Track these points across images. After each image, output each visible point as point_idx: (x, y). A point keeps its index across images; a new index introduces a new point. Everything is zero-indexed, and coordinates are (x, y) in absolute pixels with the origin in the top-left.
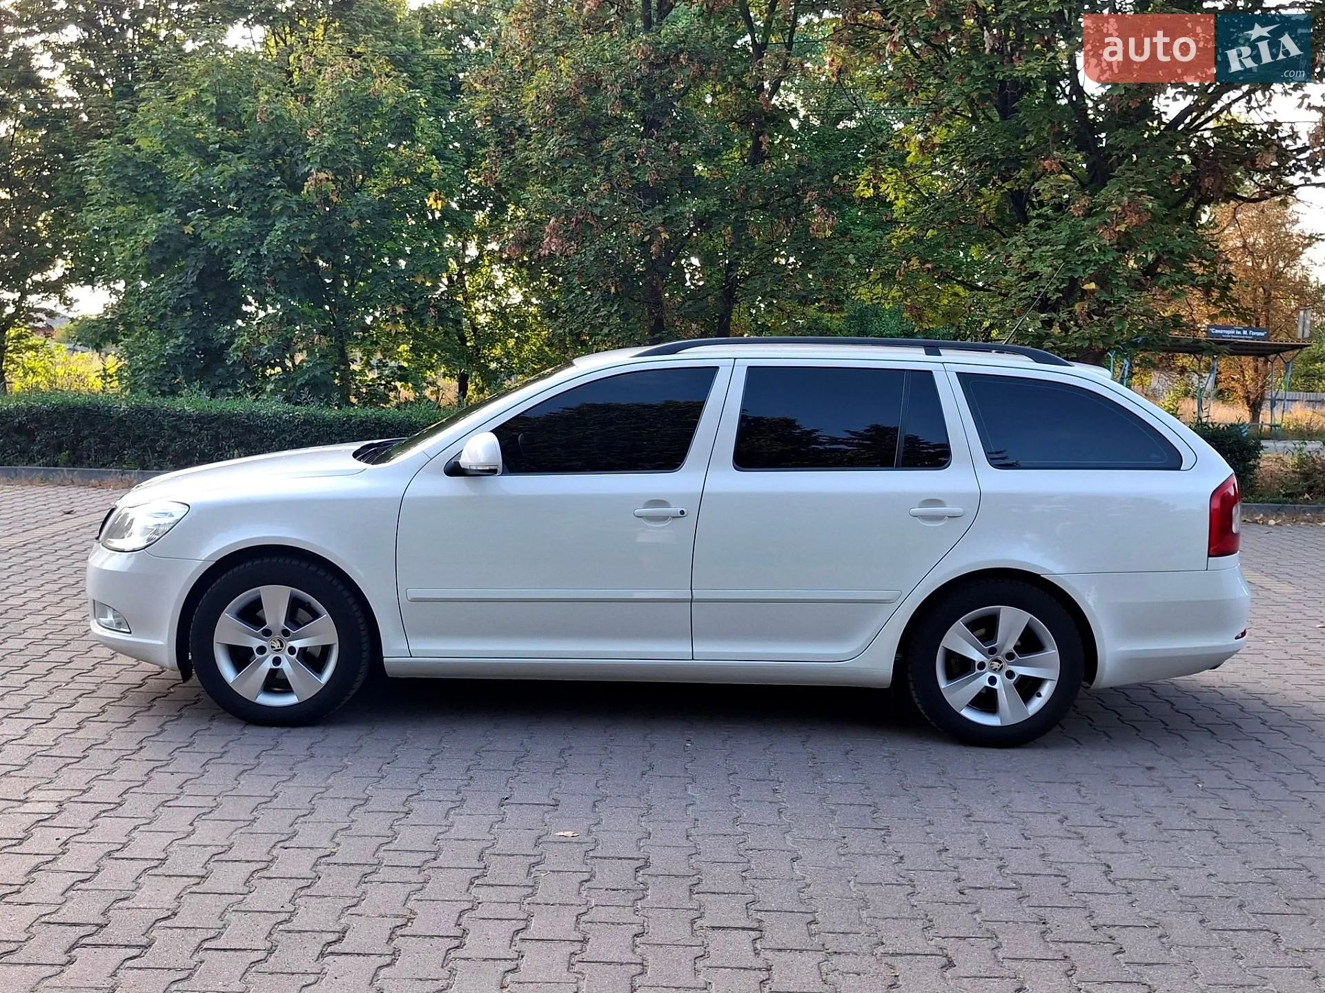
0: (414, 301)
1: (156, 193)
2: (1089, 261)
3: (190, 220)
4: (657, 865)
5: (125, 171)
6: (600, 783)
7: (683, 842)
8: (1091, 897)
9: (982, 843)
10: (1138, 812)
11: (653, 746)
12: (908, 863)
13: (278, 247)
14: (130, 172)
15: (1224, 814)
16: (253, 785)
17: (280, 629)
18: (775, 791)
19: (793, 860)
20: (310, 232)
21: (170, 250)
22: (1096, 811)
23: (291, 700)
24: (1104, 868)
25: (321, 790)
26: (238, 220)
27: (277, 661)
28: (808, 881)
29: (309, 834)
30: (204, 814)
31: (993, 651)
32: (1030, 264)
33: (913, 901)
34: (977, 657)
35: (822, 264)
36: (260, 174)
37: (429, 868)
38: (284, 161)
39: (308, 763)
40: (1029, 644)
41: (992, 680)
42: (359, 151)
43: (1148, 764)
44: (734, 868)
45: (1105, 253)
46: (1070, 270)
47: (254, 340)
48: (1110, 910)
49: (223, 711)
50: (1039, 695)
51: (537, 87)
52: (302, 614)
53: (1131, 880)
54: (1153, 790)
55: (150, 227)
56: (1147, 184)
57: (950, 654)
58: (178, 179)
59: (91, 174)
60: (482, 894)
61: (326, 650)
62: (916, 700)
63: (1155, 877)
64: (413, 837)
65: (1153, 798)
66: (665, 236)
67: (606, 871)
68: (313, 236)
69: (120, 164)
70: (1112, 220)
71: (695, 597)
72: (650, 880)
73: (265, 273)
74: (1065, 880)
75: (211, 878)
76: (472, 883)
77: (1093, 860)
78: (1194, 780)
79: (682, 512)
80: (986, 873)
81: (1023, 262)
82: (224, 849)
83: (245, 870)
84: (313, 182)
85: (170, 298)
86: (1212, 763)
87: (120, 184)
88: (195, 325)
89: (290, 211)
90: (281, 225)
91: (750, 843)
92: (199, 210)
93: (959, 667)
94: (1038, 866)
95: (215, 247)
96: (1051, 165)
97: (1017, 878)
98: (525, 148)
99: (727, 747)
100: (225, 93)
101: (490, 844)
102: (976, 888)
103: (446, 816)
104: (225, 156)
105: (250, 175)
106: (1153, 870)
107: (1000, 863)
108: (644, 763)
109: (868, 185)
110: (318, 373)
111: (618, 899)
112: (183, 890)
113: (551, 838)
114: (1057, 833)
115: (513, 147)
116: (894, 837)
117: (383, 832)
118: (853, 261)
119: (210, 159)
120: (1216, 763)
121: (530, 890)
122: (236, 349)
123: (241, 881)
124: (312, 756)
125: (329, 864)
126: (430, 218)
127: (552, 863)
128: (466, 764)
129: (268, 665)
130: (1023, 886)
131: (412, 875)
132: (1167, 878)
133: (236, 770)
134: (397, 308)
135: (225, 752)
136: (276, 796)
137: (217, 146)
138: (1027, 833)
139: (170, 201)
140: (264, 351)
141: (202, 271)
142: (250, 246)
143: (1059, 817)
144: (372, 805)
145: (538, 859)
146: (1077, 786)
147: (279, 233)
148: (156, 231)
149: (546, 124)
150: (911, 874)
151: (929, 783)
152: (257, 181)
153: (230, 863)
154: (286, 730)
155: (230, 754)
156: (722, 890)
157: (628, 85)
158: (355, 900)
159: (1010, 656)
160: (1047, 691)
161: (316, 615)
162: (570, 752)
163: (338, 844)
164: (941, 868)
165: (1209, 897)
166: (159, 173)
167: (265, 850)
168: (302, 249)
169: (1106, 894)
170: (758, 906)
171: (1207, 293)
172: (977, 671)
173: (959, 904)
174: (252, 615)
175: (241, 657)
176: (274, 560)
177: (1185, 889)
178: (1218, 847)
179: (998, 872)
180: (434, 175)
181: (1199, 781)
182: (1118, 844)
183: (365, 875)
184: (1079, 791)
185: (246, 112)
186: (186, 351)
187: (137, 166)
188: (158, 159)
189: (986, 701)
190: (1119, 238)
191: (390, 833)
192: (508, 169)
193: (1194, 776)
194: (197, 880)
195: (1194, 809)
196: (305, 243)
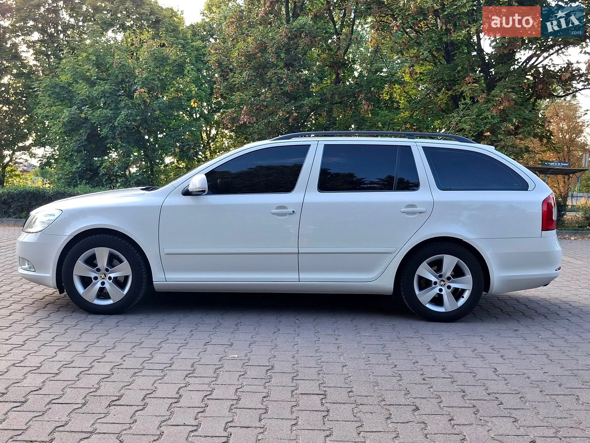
0: (184, 146)
1: (69, 100)
2: (487, 123)
3: (83, 110)
4: (277, 368)
5: (55, 90)
6: (254, 336)
7: (292, 360)
8: (487, 381)
9: (435, 360)
10: (510, 347)
11: (280, 322)
12: (398, 368)
13: (123, 122)
14: (57, 90)
15: (551, 348)
16: (87, 338)
17: (105, 268)
18: (337, 339)
19: (343, 366)
20: (137, 116)
21: (75, 125)
22: (490, 347)
23: (110, 302)
24: (493, 370)
25: (120, 339)
26: (105, 111)
27: (103, 283)
28: (350, 375)
29: (110, 357)
30: (62, 349)
31: (441, 276)
32: (460, 125)
33: (400, 383)
34: (433, 279)
35: (366, 127)
36: (115, 90)
37: (167, 370)
38: (126, 85)
39: (116, 329)
40: (458, 272)
41: (441, 290)
42: (159, 80)
43: (515, 329)
44: (314, 370)
45: (494, 119)
46: (478, 127)
47: (112, 164)
48: (496, 386)
49: (79, 308)
50: (463, 297)
51: (238, 49)
52: (115, 261)
53: (506, 374)
54: (517, 338)
55: (66, 114)
56: (513, 88)
57: (420, 278)
58: (78, 94)
59: (40, 91)
60: (191, 380)
61: (126, 278)
62: (405, 300)
63: (519, 373)
64: (161, 358)
65: (517, 342)
66: (295, 114)
67: (253, 371)
68: (138, 118)
69: (53, 87)
70: (497, 104)
71: (300, 251)
72: (273, 375)
73: (117, 134)
74: (474, 374)
75: (61, 374)
76: (187, 376)
77: (488, 366)
78: (538, 335)
79: (293, 212)
80: (437, 371)
81: (457, 124)
82: (69, 363)
83: (77, 371)
84: (139, 93)
85: (74, 146)
86: (546, 328)
87: (53, 96)
88: (86, 158)
89: (128, 106)
90: (124, 113)
91: (323, 360)
92: (87, 106)
93: (425, 284)
94: (461, 368)
95: (95, 123)
96: (469, 80)
97: (451, 373)
98: (233, 77)
99: (315, 322)
100: (100, 55)
101: (198, 360)
102: (431, 378)
103: (178, 350)
104: (99, 83)
105: (111, 91)
106: (517, 371)
107: (443, 367)
108: (275, 328)
109: (387, 94)
110: (140, 178)
111: (257, 382)
112: (47, 379)
113: (227, 358)
114: (471, 356)
115: (228, 77)
116: (392, 358)
117: (147, 356)
118: (380, 126)
119: (92, 84)
120: (548, 328)
121: (215, 379)
122: (104, 168)
123: (75, 375)
124: (118, 326)
125: (119, 369)
126: (195, 116)
127: (226, 367)
128: (190, 329)
129: (99, 285)
130: (454, 377)
131: (158, 373)
132: (524, 374)
133: (80, 332)
134: (176, 149)
135: (77, 325)
136: (98, 342)
137: (96, 78)
138: (457, 356)
139: (75, 103)
140: (116, 169)
141: (89, 134)
142: (110, 122)
143: (472, 349)
144: (143, 345)
145: (220, 366)
146: (481, 337)
147: (123, 116)
148: (68, 116)
149: (242, 66)
150: (400, 372)
151: (411, 336)
152: (114, 93)
153: (71, 368)
154: (107, 316)
155: (78, 325)
156: (308, 379)
157: (279, 48)
158: (129, 383)
159: (449, 279)
160: (467, 295)
161: (121, 261)
162: (241, 324)
163: (124, 361)
164: (414, 369)
165: (545, 381)
166: (70, 91)
167: (89, 363)
168: (133, 123)
169: (494, 380)
170: (325, 385)
171: (541, 141)
172: (433, 286)
173: (422, 384)
174: (91, 262)
175: (86, 282)
176: (101, 236)
177: (533, 378)
178: (549, 361)
179: (442, 371)
180: (194, 92)
181: (539, 335)
182: (501, 360)
183: (135, 373)
184: (482, 339)
185: (109, 63)
186: (81, 170)
187: (61, 87)
188: (70, 84)
189: (438, 300)
190: (500, 112)
191: (150, 356)
192: (226, 87)
193: (537, 333)
194: (54, 375)
195: (537, 346)
196: (135, 121)
